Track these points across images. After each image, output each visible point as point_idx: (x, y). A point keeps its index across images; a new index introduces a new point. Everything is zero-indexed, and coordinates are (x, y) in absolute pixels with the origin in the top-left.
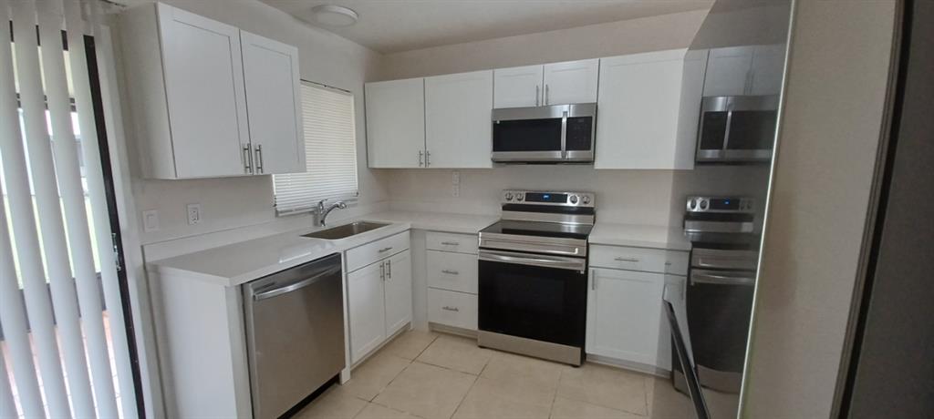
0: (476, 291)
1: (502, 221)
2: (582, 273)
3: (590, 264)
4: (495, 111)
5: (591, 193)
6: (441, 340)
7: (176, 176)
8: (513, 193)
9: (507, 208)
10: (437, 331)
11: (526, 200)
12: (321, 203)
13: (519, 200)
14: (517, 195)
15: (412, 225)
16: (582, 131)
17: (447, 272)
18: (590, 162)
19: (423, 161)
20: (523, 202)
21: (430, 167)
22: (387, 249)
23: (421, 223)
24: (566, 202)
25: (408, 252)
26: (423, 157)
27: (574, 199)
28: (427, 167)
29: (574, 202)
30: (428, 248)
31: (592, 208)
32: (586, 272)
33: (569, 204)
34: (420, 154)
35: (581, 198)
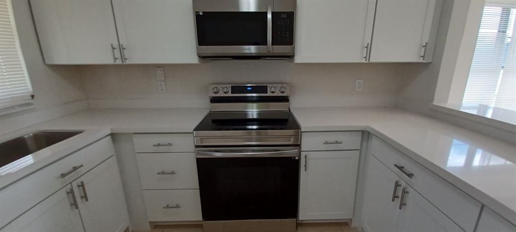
0: (198, 187)
1: (210, 114)
2: (297, 158)
3: (302, 150)
5: (287, 84)
8: (220, 87)
9: (214, 100)
11: (232, 93)
13: (225, 93)
14: (223, 89)
15: (111, 129)
16: (285, 26)
17: (163, 173)
18: (291, 57)
19: (118, 55)
20: (230, 94)
21: (128, 62)
23: (123, 125)
24: (267, 92)
25: (114, 159)
26: (117, 52)
27: (273, 90)
28: (124, 63)
29: (273, 92)
30: (137, 151)
31: (288, 97)
32: (300, 157)
33: (269, 94)
34: (114, 48)
35: (278, 89)
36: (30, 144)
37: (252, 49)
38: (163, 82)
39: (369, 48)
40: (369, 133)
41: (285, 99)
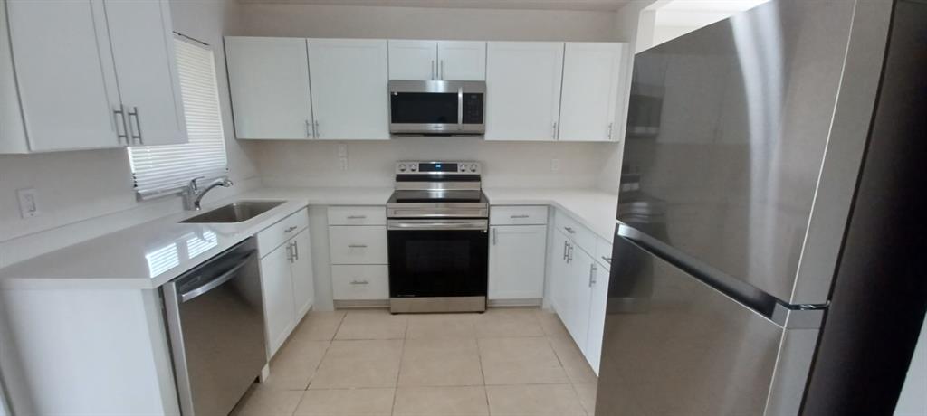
0: (386, 262)
1: (396, 192)
2: (485, 231)
3: (491, 223)
4: (391, 83)
5: (478, 162)
6: (351, 315)
7: (29, 148)
8: (407, 164)
9: (400, 178)
10: (343, 307)
11: (420, 170)
12: (193, 181)
13: (413, 170)
14: (410, 166)
15: (309, 201)
16: (475, 106)
17: (353, 246)
18: (481, 134)
19: (311, 131)
20: (417, 172)
21: (320, 138)
22: (292, 229)
23: (320, 199)
24: (456, 171)
25: (308, 230)
26: (310, 127)
27: (463, 168)
28: (316, 138)
29: (463, 171)
30: (330, 224)
31: (479, 175)
32: (488, 230)
33: (459, 172)
34: (307, 124)
35: (469, 167)
36: (237, 212)
37: (440, 127)
38: (345, 160)
39: (557, 127)
40: (554, 208)
41: (476, 178)
